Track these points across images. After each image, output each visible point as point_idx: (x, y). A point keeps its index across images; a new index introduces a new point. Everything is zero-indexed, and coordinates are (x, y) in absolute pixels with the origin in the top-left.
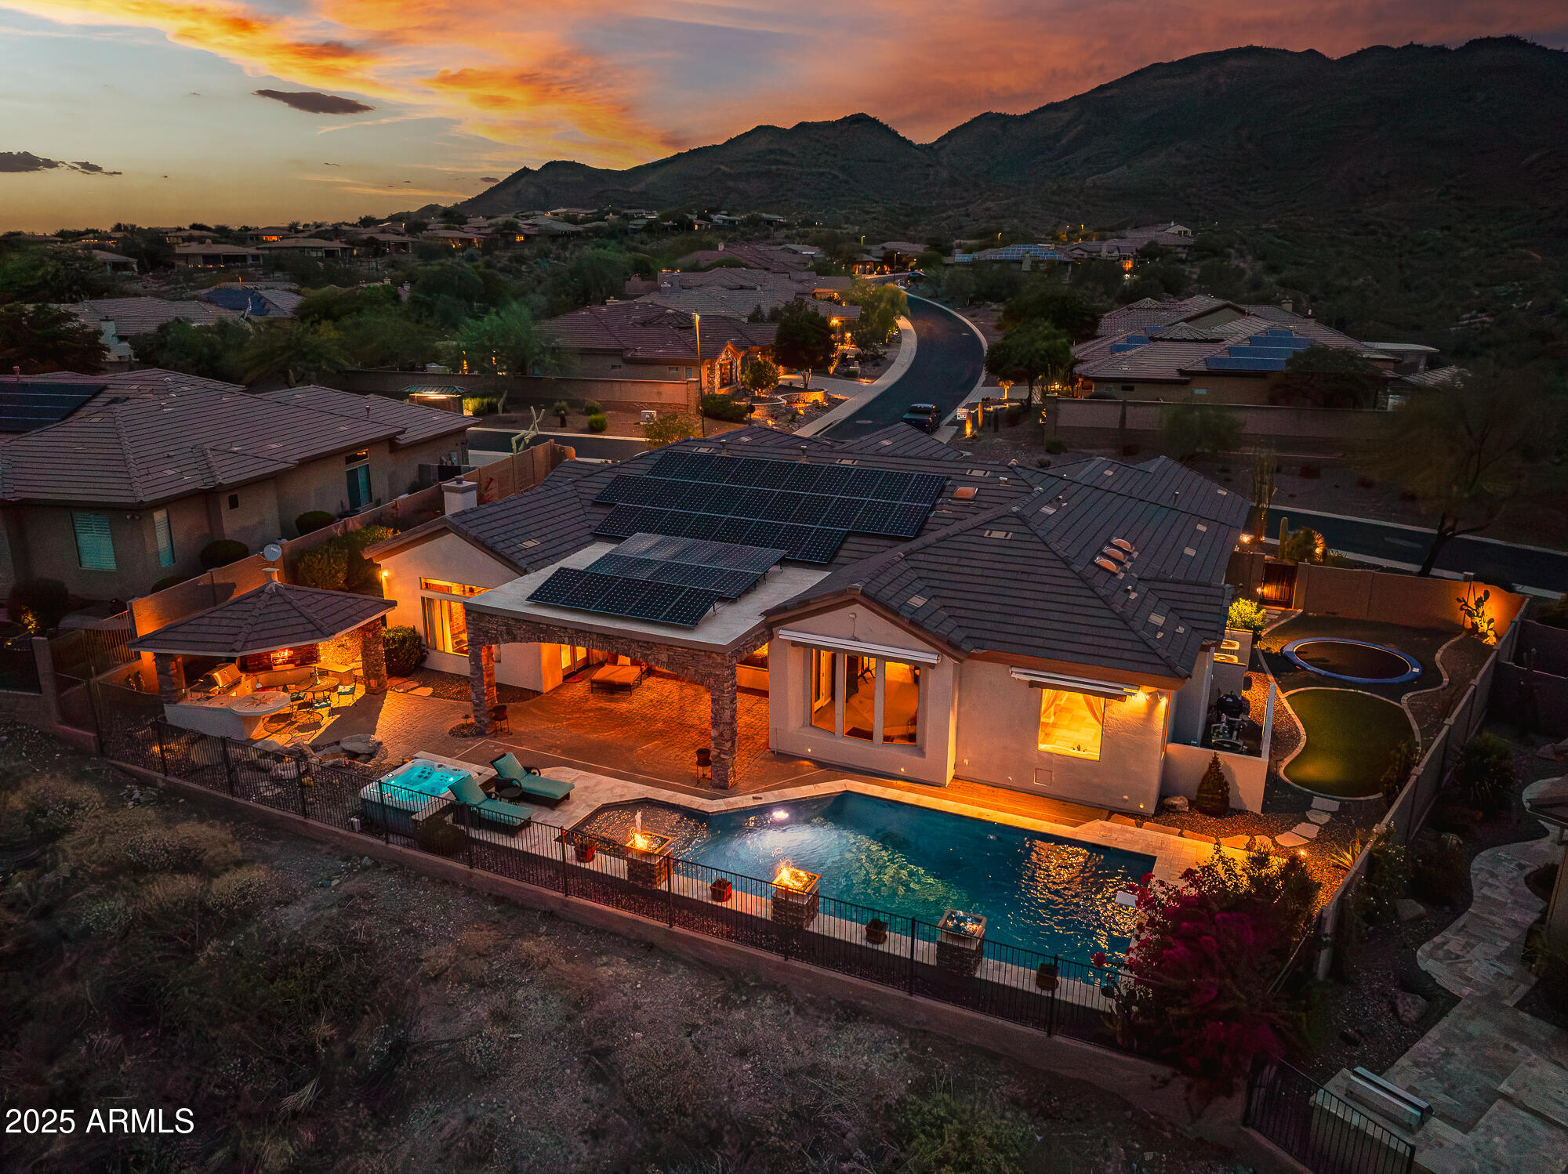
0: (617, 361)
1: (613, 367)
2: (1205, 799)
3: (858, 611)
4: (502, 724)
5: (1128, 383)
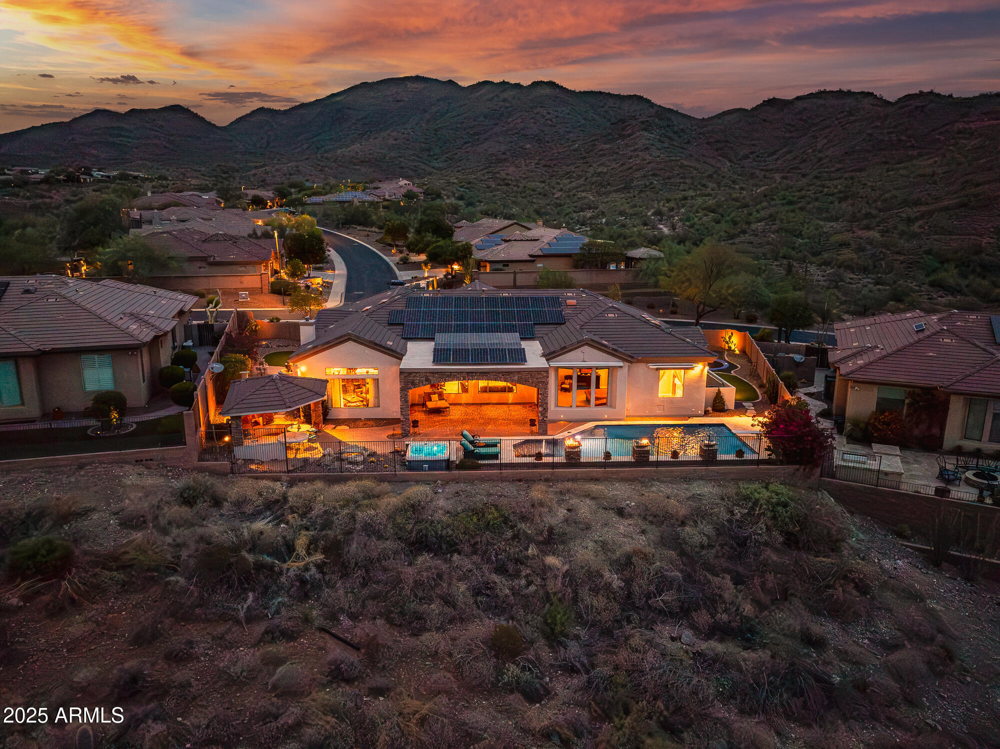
0: (204, 264)
1: (200, 268)
2: (718, 406)
3: (586, 349)
4: (416, 429)
5: (506, 263)
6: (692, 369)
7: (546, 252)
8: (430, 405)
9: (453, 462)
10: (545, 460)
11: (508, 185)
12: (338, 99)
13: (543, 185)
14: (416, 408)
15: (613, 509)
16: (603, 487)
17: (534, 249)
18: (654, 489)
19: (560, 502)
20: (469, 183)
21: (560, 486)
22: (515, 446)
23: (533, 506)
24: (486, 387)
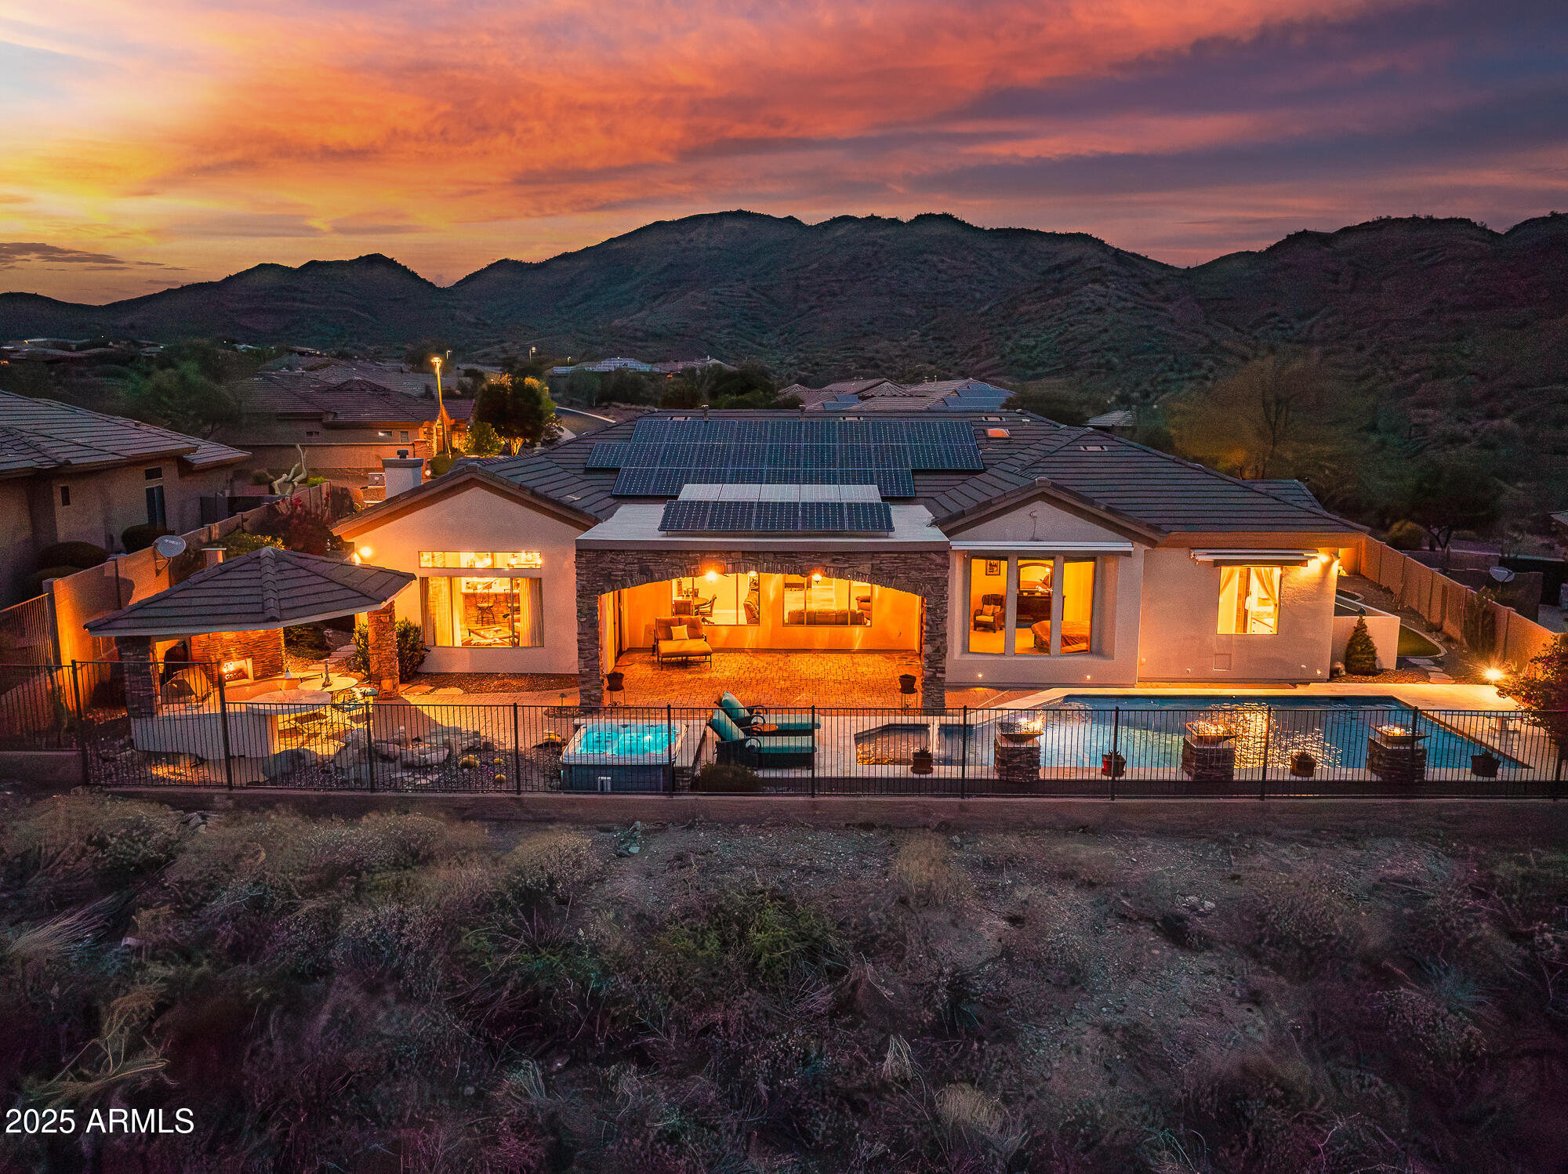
0: (314, 427)
1: (310, 433)
2: (1357, 660)
3: (1041, 508)
4: (619, 697)
6: (1303, 563)
8: (666, 647)
9: (682, 769)
10: (940, 772)
12: (619, 246)
13: (933, 367)
14: (637, 656)
15: (1151, 920)
16: (1111, 851)
18: (1263, 860)
19: (988, 893)
21: (985, 845)
22: (860, 738)
23: (903, 901)
24: (801, 613)
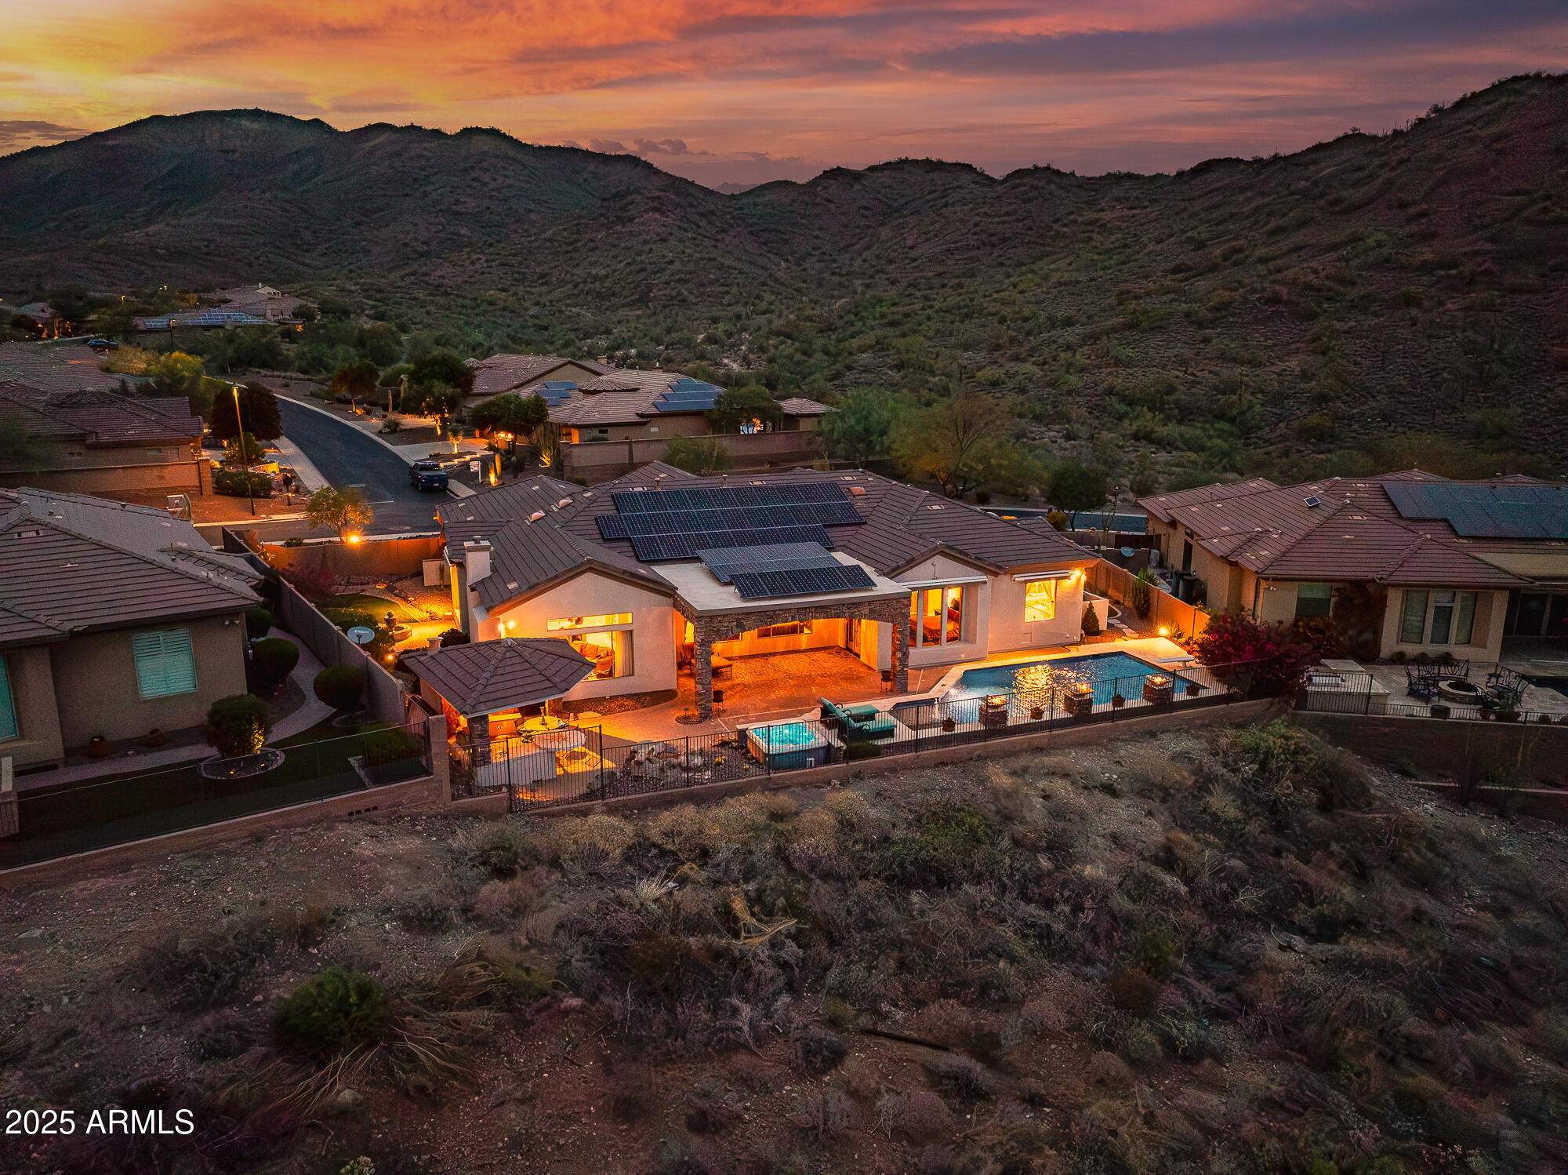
0: (76, 448)
1: (72, 454)
2: (1090, 628)
3: (938, 559)
4: (719, 705)
5: (603, 428)
6: (1067, 577)
7: (664, 409)
9: (839, 748)
10: (958, 729)
11: (446, 294)
15: (1097, 787)
16: (1061, 758)
17: (644, 404)
20: (380, 291)
